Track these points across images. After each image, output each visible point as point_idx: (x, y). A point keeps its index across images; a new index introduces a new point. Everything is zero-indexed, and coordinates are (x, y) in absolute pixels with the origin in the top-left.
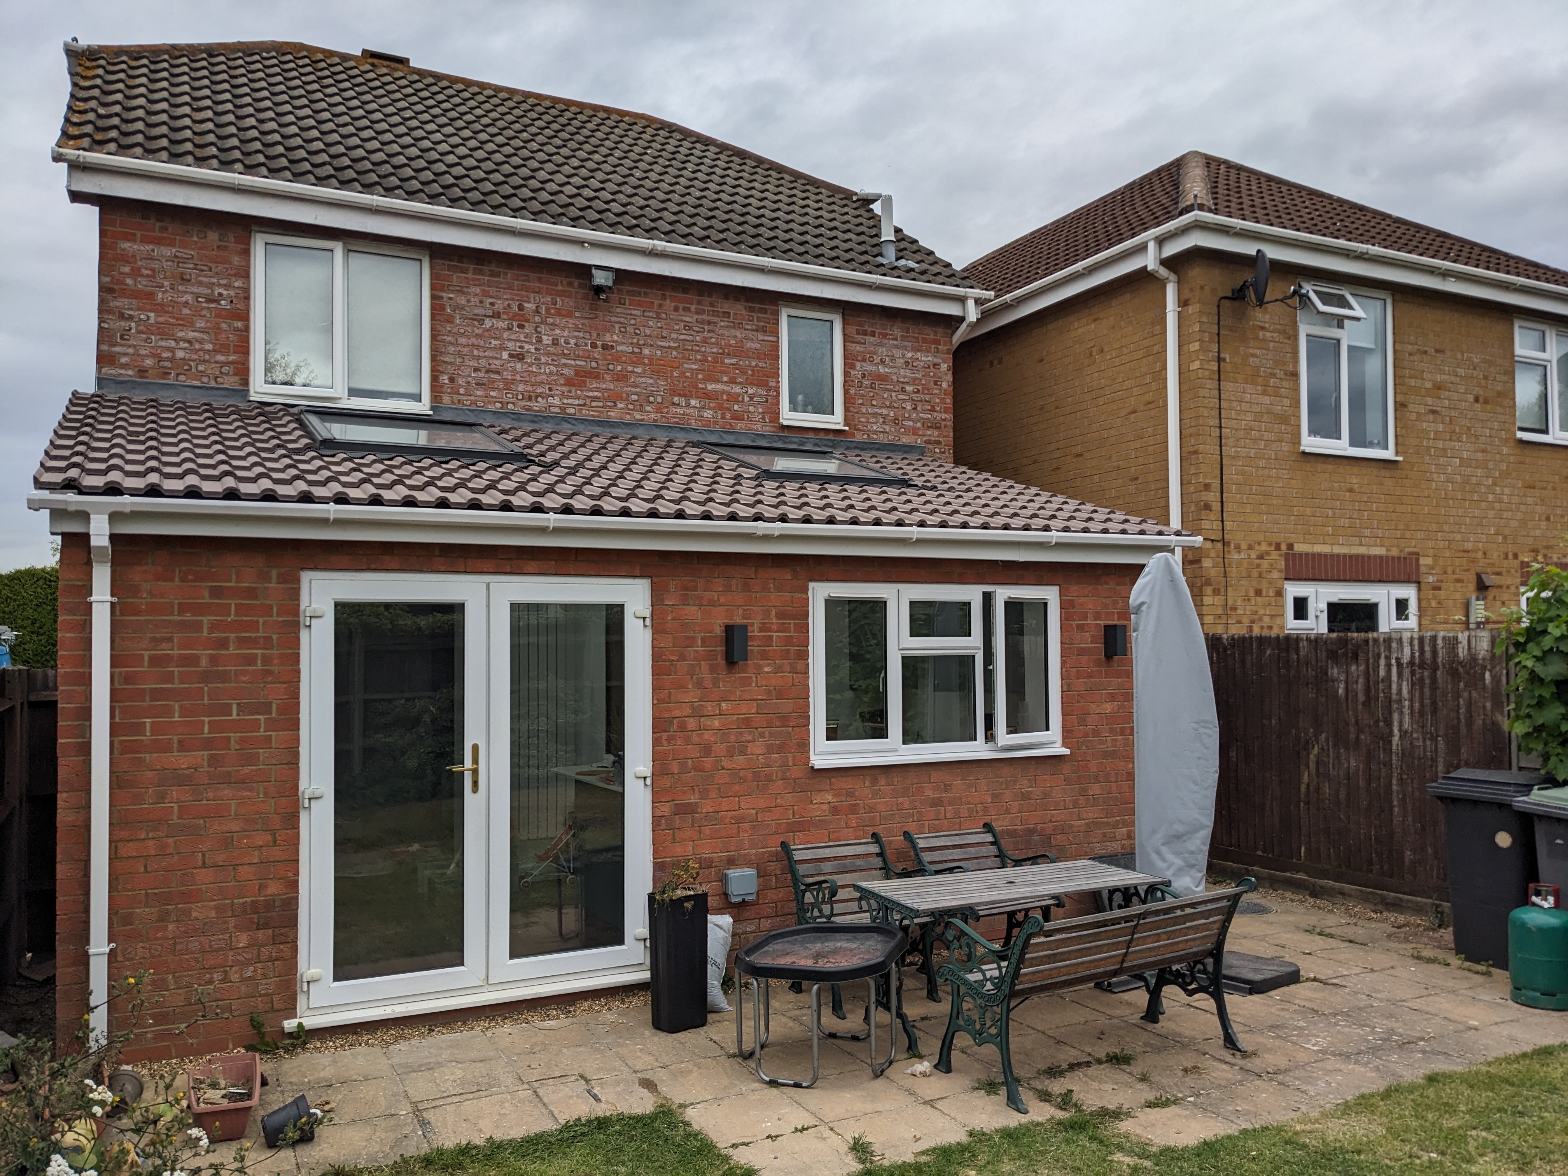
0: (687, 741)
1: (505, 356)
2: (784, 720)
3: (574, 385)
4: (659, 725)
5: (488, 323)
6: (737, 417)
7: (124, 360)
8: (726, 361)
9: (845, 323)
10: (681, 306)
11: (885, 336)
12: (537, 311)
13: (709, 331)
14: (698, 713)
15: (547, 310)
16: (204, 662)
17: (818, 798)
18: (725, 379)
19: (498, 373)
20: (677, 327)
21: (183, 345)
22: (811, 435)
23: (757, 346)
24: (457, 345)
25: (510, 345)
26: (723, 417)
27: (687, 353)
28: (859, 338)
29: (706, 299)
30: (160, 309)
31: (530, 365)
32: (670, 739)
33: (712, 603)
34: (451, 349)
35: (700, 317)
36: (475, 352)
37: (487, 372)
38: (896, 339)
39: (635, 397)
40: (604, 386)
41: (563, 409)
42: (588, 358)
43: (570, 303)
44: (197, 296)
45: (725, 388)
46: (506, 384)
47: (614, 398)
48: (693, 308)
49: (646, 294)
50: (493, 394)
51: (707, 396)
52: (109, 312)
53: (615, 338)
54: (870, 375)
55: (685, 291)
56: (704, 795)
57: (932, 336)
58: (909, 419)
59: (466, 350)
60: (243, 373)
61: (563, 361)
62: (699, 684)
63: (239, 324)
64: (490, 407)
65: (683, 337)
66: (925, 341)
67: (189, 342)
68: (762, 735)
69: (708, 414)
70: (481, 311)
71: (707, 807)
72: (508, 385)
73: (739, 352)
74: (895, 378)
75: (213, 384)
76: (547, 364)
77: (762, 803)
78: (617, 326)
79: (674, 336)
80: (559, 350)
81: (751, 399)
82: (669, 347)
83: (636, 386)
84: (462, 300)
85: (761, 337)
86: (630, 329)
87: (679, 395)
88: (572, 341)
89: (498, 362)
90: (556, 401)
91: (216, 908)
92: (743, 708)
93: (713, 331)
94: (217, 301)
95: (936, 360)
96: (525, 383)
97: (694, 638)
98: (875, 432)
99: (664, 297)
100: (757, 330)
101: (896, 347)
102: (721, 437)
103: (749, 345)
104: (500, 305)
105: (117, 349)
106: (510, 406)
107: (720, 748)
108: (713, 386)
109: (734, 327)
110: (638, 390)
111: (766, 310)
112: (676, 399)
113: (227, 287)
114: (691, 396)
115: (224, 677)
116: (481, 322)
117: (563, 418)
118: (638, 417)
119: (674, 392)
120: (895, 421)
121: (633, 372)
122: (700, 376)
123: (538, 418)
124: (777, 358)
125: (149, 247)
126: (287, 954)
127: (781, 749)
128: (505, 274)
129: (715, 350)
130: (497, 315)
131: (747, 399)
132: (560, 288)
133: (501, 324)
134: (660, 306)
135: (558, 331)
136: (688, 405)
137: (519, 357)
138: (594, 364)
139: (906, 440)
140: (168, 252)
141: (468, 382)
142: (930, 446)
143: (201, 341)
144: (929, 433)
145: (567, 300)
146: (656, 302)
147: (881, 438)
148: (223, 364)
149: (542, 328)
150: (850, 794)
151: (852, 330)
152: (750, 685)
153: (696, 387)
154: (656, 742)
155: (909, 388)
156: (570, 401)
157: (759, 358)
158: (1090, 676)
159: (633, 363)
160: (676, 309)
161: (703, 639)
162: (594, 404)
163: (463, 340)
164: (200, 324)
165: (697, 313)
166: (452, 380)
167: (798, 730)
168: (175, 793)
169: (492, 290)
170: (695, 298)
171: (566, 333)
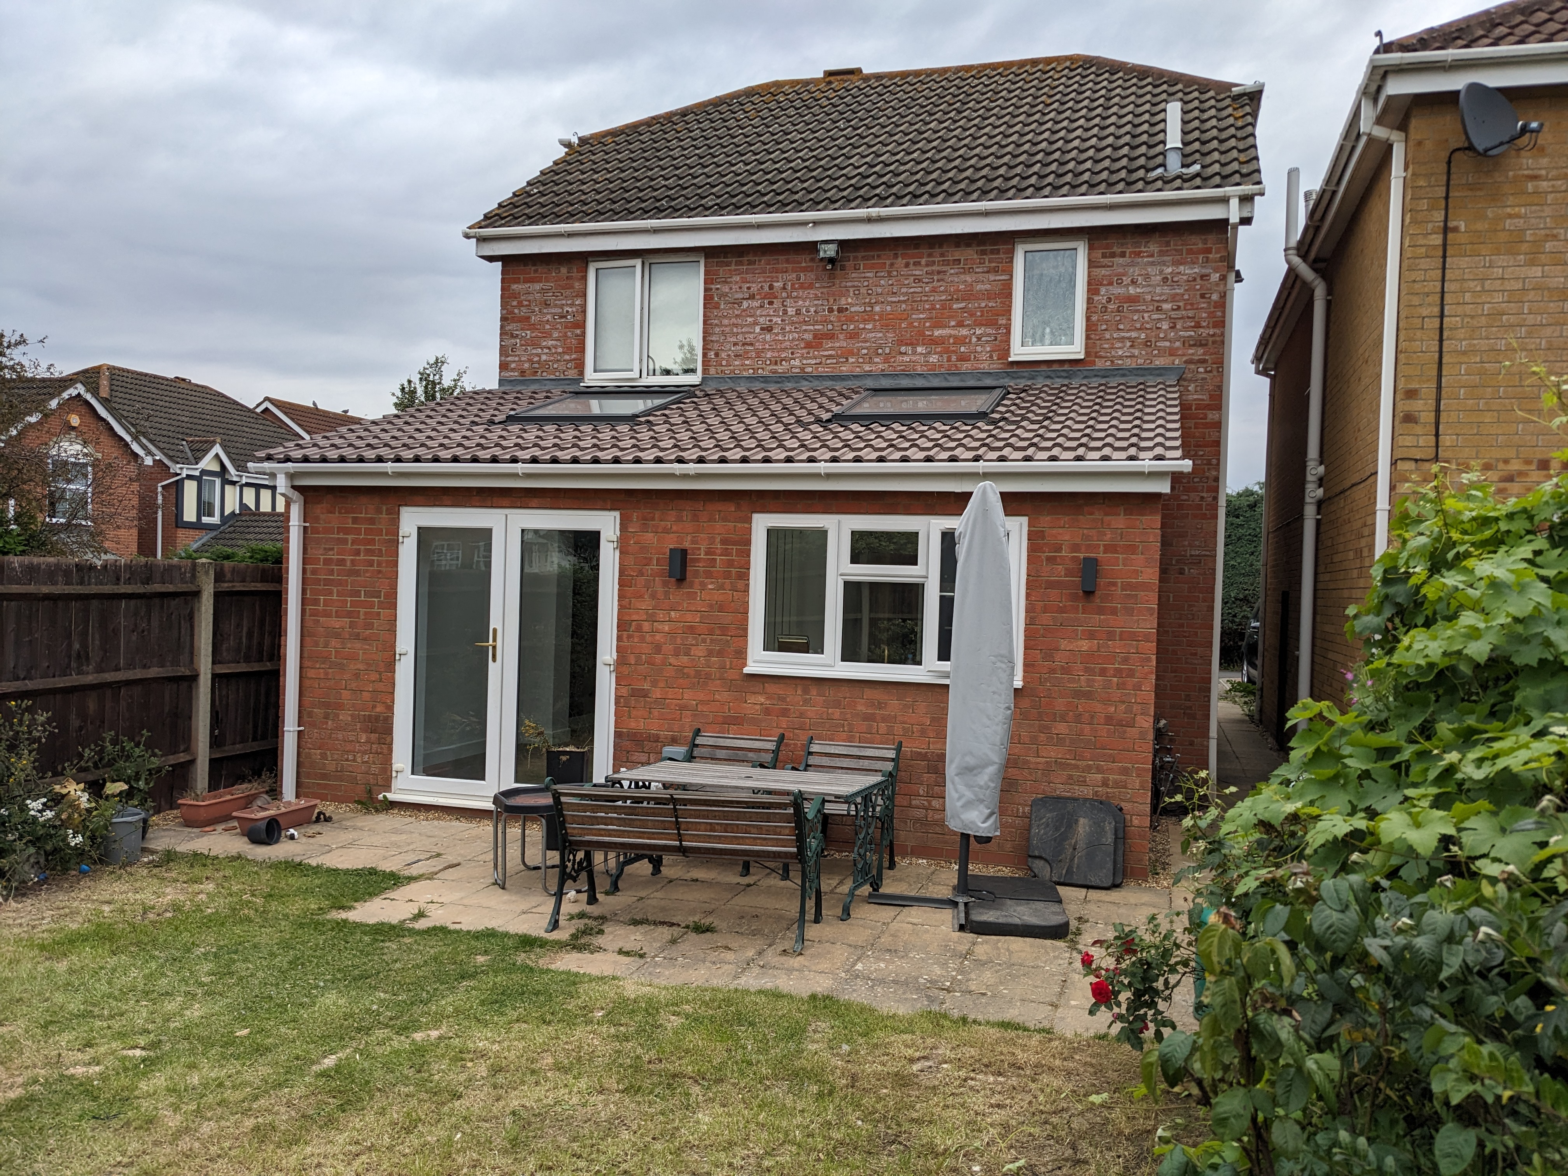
0: (642, 639)
1: (758, 329)
2: (724, 630)
3: (812, 347)
4: (622, 625)
5: (745, 304)
6: (963, 358)
7: (513, 365)
8: (955, 306)
9: (1091, 248)
10: (912, 261)
11: (1138, 254)
12: (784, 288)
13: (938, 281)
14: (652, 619)
15: (793, 285)
16: (348, 563)
17: (751, 699)
18: (953, 323)
19: (752, 344)
20: (906, 282)
21: (546, 351)
22: (1044, 368)
23: (988, 287)
24: (722, 326)
25: (762, 320)
26: (949, 360)
27: (915, 305)
28: (1106, 261)
29: (937, 251)
30: (533, 327)
31: (777, 334)
32: (629, 637)
33: (666, 531)
34: (717, 330)
35: (929, 268)
36: (735, 330)
37: (744, 345)
38: (1152, 256)
39: (865, 351)
40: (838, 345)
41: (802, 369)
42: (826, 322)
43: (812, 276)
44: (554, 314)
45: (953, 332)
46: (757, 353)
47: (847, 354)
48: (923, 261)
49: (879, 256)
50: (747, 362)
51: (934, 342)
52: (506, 334)
53: (850, 300)
54: (1117, 298)
55: (917, 247)
56: (654, 684)
57: (1200, 246)
58: (1164, 339)
59: (727, 329)
60: (580, 366)
61: (804, 327)
62: (653, 596)
63: (578, 331)
64: (745, 374)
65: (912, 290)
66: (1190, 252)
67: (549, 348)
68: (704, 641)
69: (934, 359)
70: (740, 296)
71: (657, 693)
72: (759, 353)
73: (969, 296)
74: (1148, 297)
75: (562, 377)
76: (790, 332)
77: (702, 696)
78: (851, 290)
79: (904, 290)
80: (801, 318)
81: (979, 339)
82: (899, 302)
83: (866, 342)
84: (726, 289)
85: (992, 278)
86: (863, 291)
87: (907, 344)
88: (812, 310)
89: (752, 336)
90: (797, 363)
91: (351, 715)
92: (689, 617)
93: (942, 280)
94: (565, 317)
95: (1205, 271)
96: (773, 350)
97: (651, 559)
98: (1121, 358)
99: (896, 256)
100: (988, 272)
101: (1152, 264)
102: (946, 379)
103: (979, 287)
104: (755, 288)
105: (509, 359)
106: (760, 371)
107: (668, 648)
108: (940, 332)
109: (964, 273)
110: (868, 344)
111: (998, 250)
112: (903, 349)
113: (572, 305)
114: (918, 344)
115: (357, 573)
116: (740, 304)
117: (804, 377)
118: (867, 368)
119: (901, 343)
120: (1147, 344)
121: (864, 329)
122: (928, 324)
123: (781, 379)
124: (1010, 295)
125: (527, 285)
126: (385, 751)
127: (720, 653)
128: (760, 261)
129: (944, 298)
130: (752, 297)
131: (974, 339)
132: (804, 265)
133: (756, 304)
134: (892, 265)
135: (801, 303)
136: (914, 353)
137: (768, 329)
138: (830, 327)
139: (1159, 362)
140: (537, 286)
141: (729, 355)
142: (1193, 366)
143: (555, 347)
144: (1191, 351)
145: (809, 274)
146: (888, 262)
147: (1129, 363)
148: (568, 361)
149: (788, 302)
150: (782, 699)
151: (1098, 253)
152: (695, 599)
153: (924, 335)
154: (619, 639)
155: (1166, 306)
156: (809, 361)
157: (989, 299)
158: (1062, 610)
159: (865, 321)
160: (907, 265)
161: (658, 559)
162: (828, 361)
163: (726, 322)
164: (556, 335)
165: (927, 265)
166: (717, 355)
167: (736, 639)
168: (334, 642)
169: (749, 277)
170: (926, 251)
171: (807, 304)
